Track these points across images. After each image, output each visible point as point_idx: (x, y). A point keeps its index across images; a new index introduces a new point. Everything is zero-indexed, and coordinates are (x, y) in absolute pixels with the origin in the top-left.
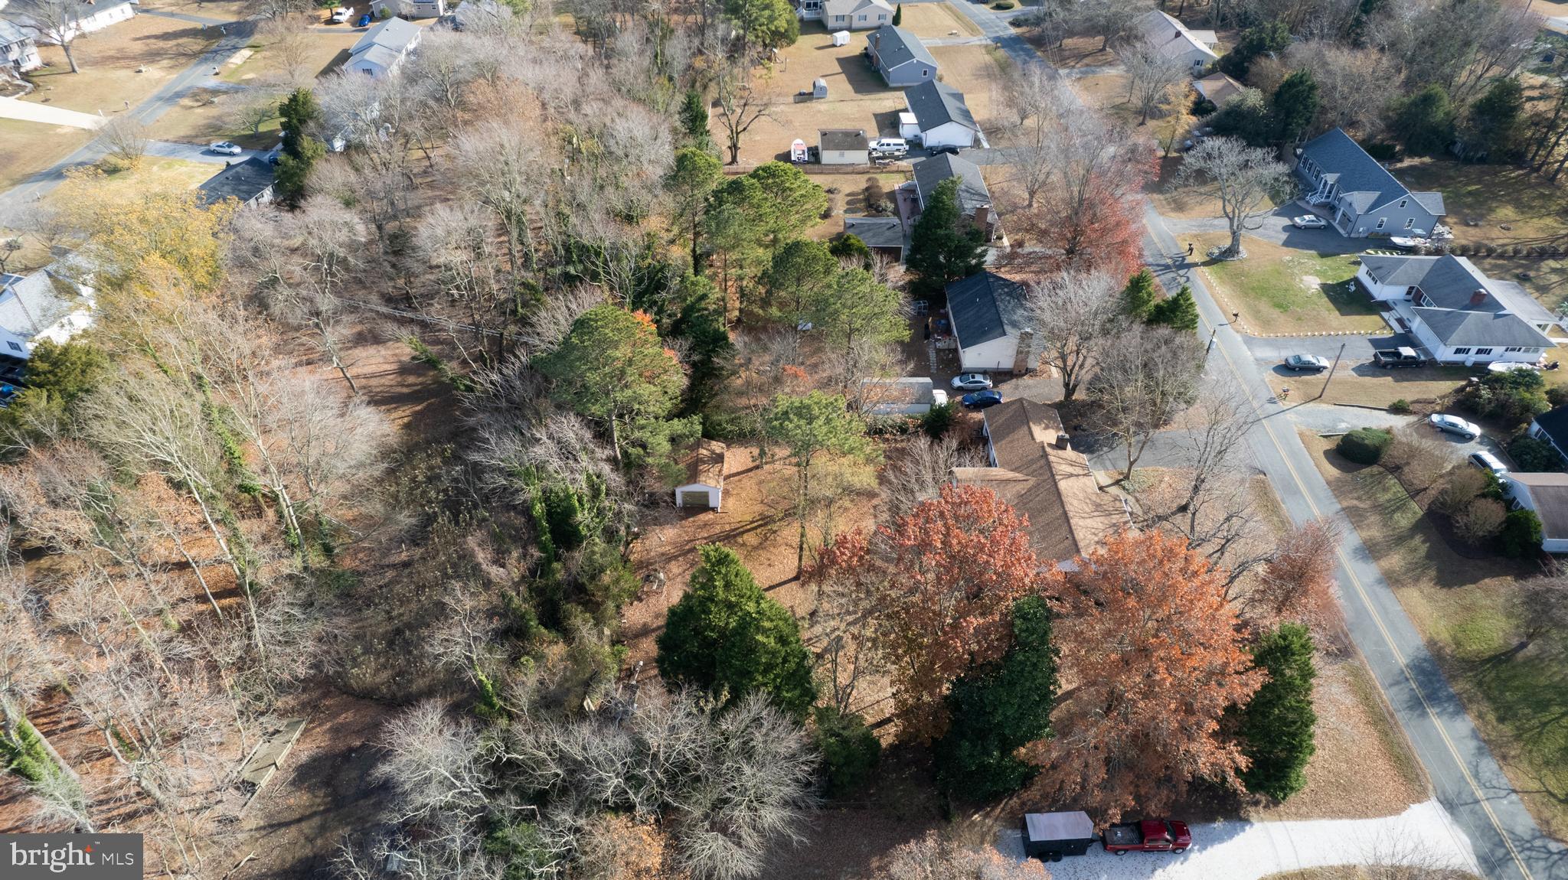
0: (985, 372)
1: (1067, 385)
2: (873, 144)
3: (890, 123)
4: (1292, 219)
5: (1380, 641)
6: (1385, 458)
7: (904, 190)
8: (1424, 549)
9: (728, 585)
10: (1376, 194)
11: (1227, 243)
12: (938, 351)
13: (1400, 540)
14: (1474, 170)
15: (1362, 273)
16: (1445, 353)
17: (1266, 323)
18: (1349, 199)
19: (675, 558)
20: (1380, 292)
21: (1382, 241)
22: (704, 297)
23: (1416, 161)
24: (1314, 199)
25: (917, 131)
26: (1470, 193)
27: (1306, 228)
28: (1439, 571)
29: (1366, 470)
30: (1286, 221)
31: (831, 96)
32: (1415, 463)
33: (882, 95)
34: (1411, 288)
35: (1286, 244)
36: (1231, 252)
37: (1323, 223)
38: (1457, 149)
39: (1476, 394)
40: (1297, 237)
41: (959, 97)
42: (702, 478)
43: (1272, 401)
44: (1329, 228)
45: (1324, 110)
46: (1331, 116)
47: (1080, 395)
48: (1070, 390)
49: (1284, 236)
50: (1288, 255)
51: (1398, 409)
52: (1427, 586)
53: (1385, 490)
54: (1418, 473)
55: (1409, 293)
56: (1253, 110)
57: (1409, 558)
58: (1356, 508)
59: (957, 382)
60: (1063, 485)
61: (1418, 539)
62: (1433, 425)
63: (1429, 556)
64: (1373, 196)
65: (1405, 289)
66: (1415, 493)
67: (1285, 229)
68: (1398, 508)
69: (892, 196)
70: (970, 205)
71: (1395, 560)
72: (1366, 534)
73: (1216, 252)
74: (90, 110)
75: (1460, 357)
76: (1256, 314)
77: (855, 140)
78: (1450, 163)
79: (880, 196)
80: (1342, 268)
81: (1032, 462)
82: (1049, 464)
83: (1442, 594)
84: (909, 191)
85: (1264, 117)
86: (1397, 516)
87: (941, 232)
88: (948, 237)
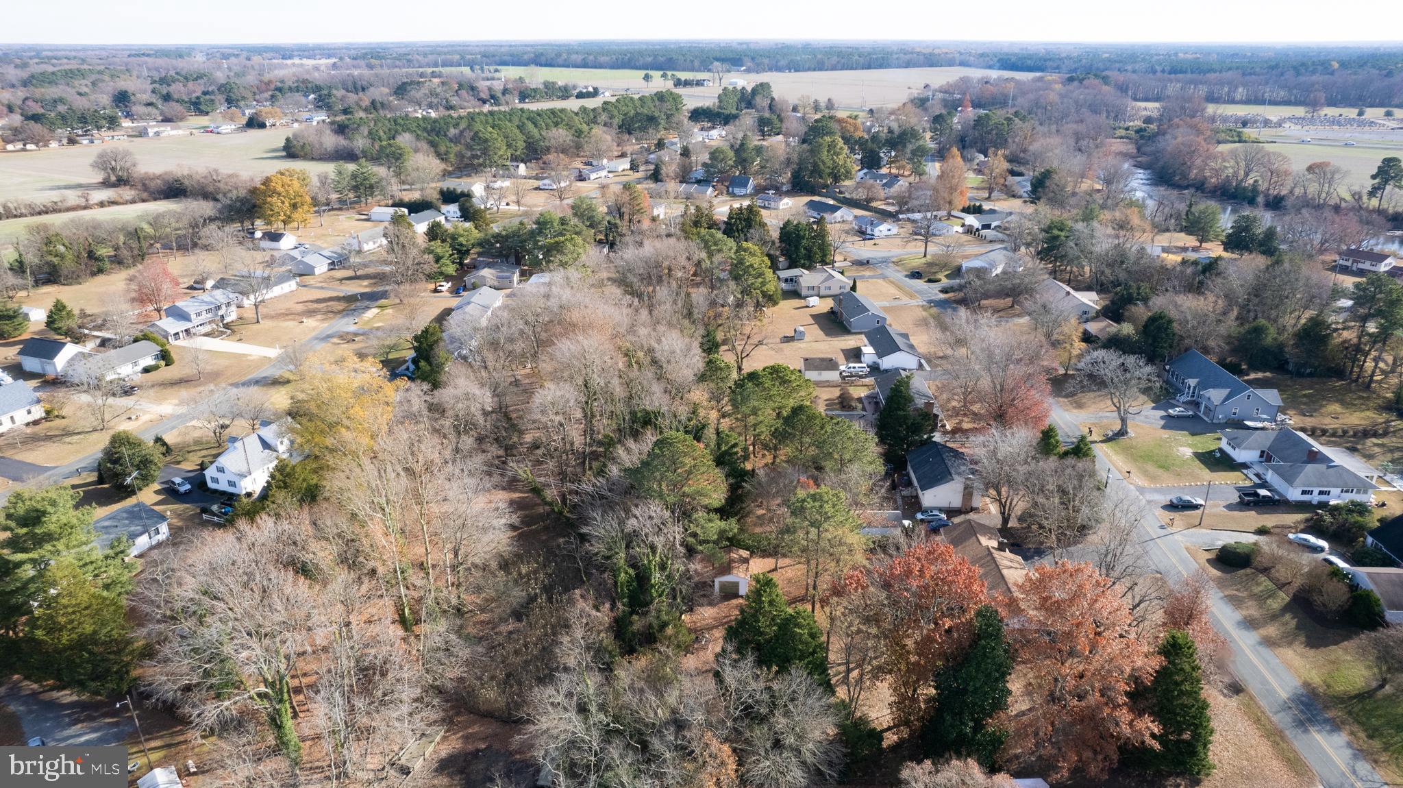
0: (940, 510)
1: (1003, 513)
2: (842, 368)
3: (855, 355)
4: (1166, 411)
5: (1264, 682)
6: (1255, 564)
7: (868, 397)
8: (1293, 623)
9: (771, 603)
10: (1227, 391)
11: (1117, 427)
12: (903, 497)
13: (1274, 617)
14: (1307, 381)
15: (1224, 444)
16: (1294, 494)
17: (1153, 478)
18: (1207, 395)
19: (716, 627)
20: (1240, 455)
21: (1238, 424)
22: (735, 445)
23: (1260, 375)
24: (1183, 399)
25: (875, 358)
26: (1305, 396)
27: (1178, 417)
28: (1307, 637)
29: (1241, 572)
30: (1163, 413)
31: (807, 338)
32: (1279, 567)
33: (847, 337)
34: (1263, 452)
35: (1164, 427)
36: (1122, 433)
37: (1191, 413)
38: (1290, 367)
39: (1321, 519)
40: (1172, 423)
41: (906, 336)
42: (735, 571)
43: (1162, 527)
44: (1195, 417)
45: (1182, 338)
46: (1187, 342)
47: (1012, 523)
48: (1006, 520)
49: (1162, 422)
50: (1166, 434)
51: (1261, 531)
52: (1300, 648)
53: (1258, 584)
54: (1282, 573)
55: (1261, 456)
56: (1129, 336)
57: (1282, 629)
58: (1237, 596)
59: (919, 516)
60: (1005, 572)
61: (1288, 617)
62: (1290, 542)
63: (1298, 627)
64: (1225, 392)
65: (1258, 453)
66: (1282, 586)
67: (1162, 418)
68: (1269, 597)
69: (860, 400)
70: (920, 402)
71: (1272, 630)
72: (1245, 613)
73: (1110, 433)
74: (270, 345)
75: (1306, 498)
76: (1146, 473)
77: (830, 364)
78: (1287, 376)
79: (852, 399)
80: (1208, 442)
81: (981, 558)
82: (994, 559)
83: (1312, 652)
84: (872, 398)
85: (1136, 342)
86: (1269, 601)
87: (901, 413)
88: (906, 417)
